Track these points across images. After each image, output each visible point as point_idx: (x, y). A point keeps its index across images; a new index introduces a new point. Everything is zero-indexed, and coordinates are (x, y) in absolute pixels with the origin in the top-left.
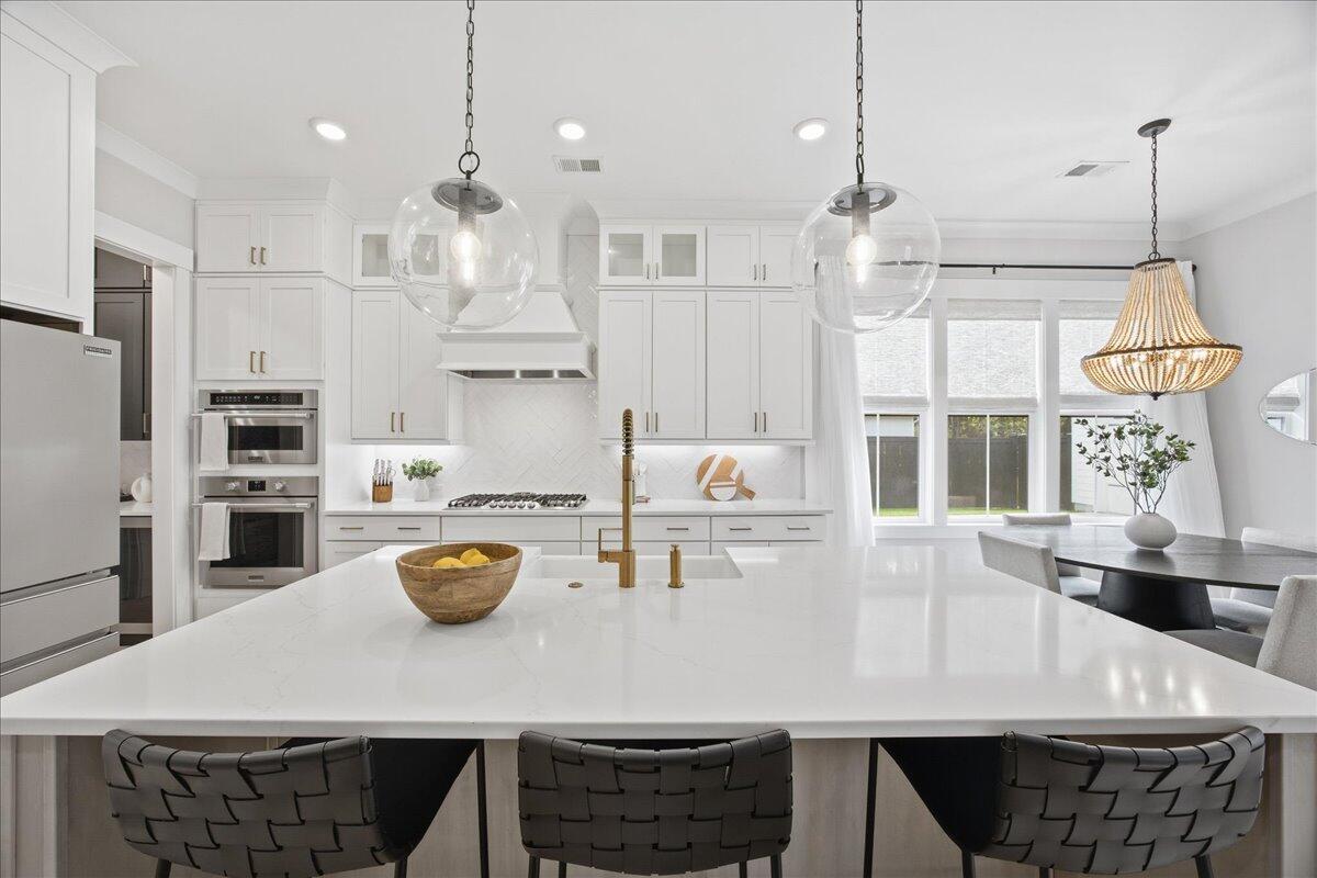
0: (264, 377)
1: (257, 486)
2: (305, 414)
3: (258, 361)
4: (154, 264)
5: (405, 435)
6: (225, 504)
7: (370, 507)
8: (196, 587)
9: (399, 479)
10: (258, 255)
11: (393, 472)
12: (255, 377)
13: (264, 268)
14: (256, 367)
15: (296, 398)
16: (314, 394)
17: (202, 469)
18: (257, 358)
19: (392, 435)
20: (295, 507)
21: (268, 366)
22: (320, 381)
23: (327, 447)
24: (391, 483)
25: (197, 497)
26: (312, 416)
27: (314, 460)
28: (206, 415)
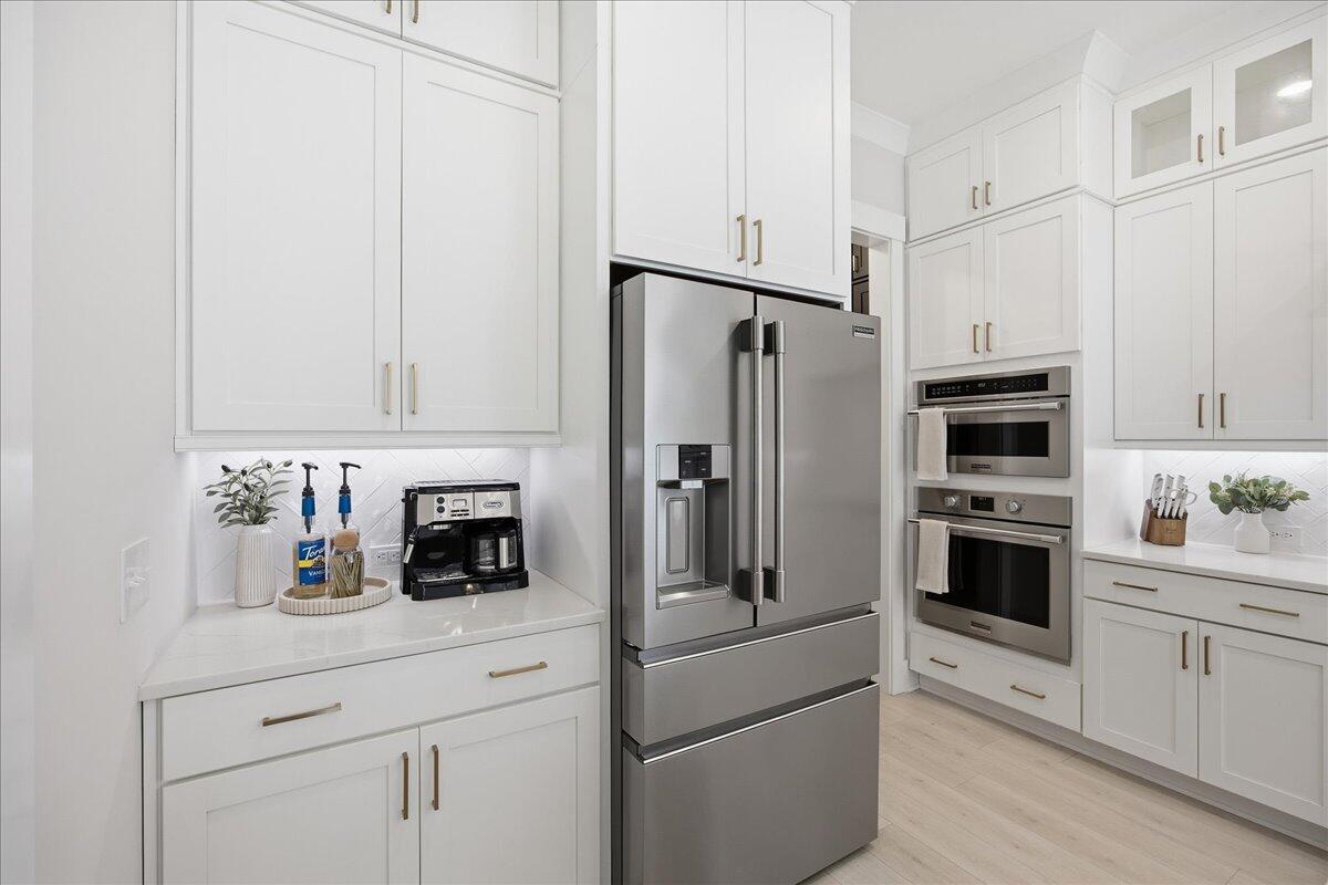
0: (991, 357)
1: (983, 503)
2: (1055, 405)
3: (982, 336)
4: (870, 243)
5: (1229, 433)
6: (946, 523)
7: (1138, 551)
8: (909, 622)
9: (1201, 509)
10: (981, 196)
11: (1190, 498)
12: (978, 358)
13: (989, 210)
14: (981, 346)
15: (1037, 382)
16: (1065, 372)
17: (920, 477)
18: (981, 333)
19: (1198, 433)
20: (1039, 540)
21: (996, 343)
22: (1077, 352)
23: (1086, 452)
24: (1185, 515)
25: (913, 511)
26: (1062, 406)
27: (1064, 472)
28: (923, 412)
